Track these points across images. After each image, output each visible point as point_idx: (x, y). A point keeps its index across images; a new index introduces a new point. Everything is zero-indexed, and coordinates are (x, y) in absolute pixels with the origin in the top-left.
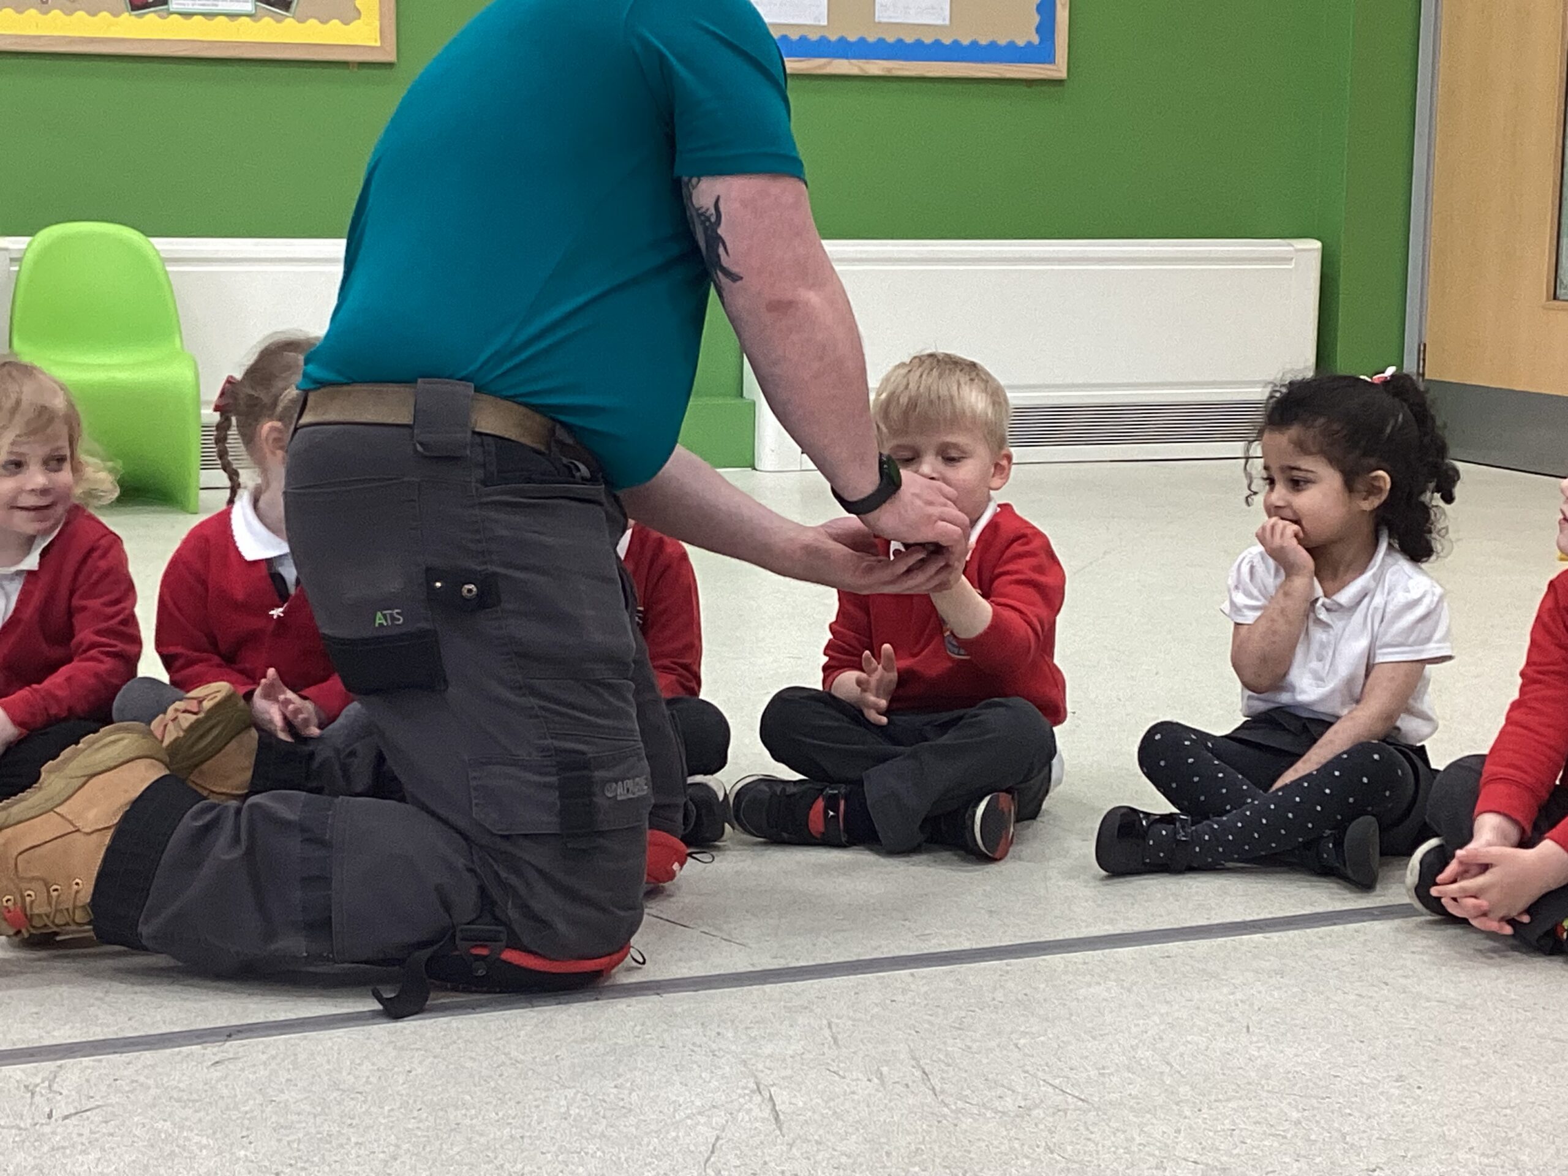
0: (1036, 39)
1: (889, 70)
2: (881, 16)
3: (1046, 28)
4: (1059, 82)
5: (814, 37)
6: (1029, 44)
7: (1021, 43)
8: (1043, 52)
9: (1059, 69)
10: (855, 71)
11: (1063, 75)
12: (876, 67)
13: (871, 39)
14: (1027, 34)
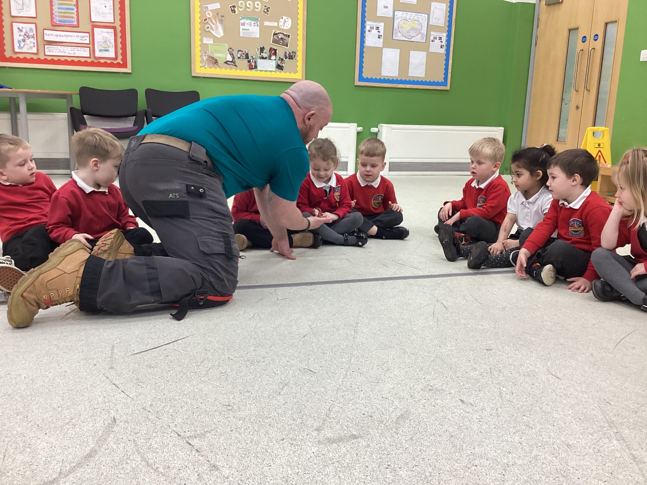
0: (443, 81)
1: (411, 87)
2: (410, 75)
3: (446, 78)
4: (447, 91)
5: (395, 79)
6: (442, 82)
7: (440, 81)
8: (445, 84)
9: (448, 88)
10: (404, 87)
11: (449, 89)
12: (408, 86)
13: (408, 80)
14: (441, 80)
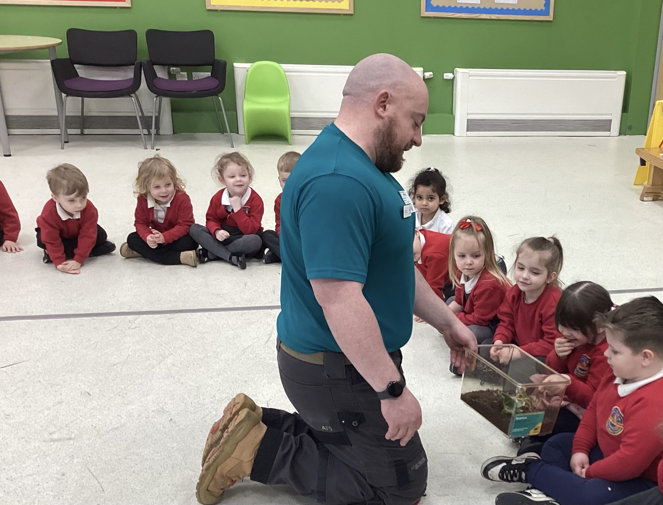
0: (544, 8)
1: (499, 17)
2: (497, 1)
3: (547, 5)
4: (550, 22)
5: (476, 7)
6: (542, 10)
7: (539, 9)
8: (546, 12)
10: (488, 18)
11: (552, 19)
12: (494, 17)
13: (493, 8)
14: (541, 7)
